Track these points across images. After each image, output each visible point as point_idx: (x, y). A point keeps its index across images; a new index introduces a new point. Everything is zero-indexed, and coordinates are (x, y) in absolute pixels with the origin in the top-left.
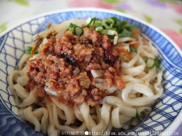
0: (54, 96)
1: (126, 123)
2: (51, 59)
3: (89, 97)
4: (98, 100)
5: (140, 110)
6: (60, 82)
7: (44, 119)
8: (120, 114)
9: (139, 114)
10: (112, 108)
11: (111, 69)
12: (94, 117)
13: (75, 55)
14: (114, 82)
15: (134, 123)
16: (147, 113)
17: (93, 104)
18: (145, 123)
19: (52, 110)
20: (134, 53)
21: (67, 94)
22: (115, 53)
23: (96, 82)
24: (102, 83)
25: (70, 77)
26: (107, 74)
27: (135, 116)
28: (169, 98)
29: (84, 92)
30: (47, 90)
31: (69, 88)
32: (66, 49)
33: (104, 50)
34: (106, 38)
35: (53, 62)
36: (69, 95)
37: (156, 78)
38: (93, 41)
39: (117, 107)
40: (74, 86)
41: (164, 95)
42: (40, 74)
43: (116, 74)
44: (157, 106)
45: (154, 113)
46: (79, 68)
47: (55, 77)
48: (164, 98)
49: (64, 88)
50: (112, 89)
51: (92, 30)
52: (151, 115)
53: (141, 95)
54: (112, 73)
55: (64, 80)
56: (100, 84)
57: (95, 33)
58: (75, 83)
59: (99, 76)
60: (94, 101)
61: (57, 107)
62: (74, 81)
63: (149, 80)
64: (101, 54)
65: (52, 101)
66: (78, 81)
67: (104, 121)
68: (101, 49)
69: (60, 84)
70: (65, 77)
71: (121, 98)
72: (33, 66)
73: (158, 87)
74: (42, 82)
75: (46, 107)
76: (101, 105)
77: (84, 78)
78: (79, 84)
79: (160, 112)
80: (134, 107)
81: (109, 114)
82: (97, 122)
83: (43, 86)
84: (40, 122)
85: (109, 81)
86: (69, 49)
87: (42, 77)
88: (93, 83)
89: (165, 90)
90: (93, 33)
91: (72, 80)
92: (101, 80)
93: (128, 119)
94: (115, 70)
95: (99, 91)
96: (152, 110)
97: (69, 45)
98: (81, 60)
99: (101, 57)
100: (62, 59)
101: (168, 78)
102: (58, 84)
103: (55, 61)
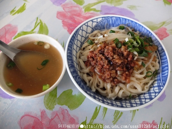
0: (98, 74)
1: (124, 97)
2: (102, 57)
3: (113, 81)
4: (116, 84)
5: (132, 94)
6: (103, 70)
7: (91, 82)
8: (123, 92)
9: (131, 96)
10: (121, 89)
11: (127, 72)
12: (112, 89)
13: (113, 61)
14: (126, 79)
15: (127, 98)
16: (135, 97)
17: (113, 85)
18: (132, 100)
19: (95, 80)
20: (143, 67)
21: (104, 77)
22: (132, 65)
23: (118, 76)
24: (120, 77)
25: (108, 70)
26: (124, 75)
27: (129, 96)
28: (148, 95)
29: (111, 79)
30: (96, 71)
31: (106, 75)
32: (110, 56)
33: (128, 61)
34: (131, 56)
35: (102, 59)
36: (105, 77)
37: (149, 82)
38: (124, 55)
39: (123, 89)
40: (108, 75)
41: (147, 92)
42: (94, 62)
43: (128, 76)
44: (141, 96)
45: (138, 98)
46: (113, 67)
47: (101, 68)
48: (146, 94)
49: (104, 74)
50: (124, 81)
51: (126, 49)
52: (136, 98)
53: (136, 88)
54: (127, 75)
55: (105, 70)
56: (119, 78)
57: (127, 52)
58: (109, 74)
59: (121, 74)
60: (114, 83)
61: (98, 79)
62: (109, 73)
63: (143, 83)
64: (126, 63)
65: (96, 76)
66: (111, 74)
67: (115, 92)
68: (126, 60)
69: (102, 71)
70: (105, 69)
71: (126, 86)
72: (92, 56)
73: (146, 88)
74: (94, 66)
75: (93, 77)
76: (116, 86)
77: (113, 73)
78: (111, 75)
79: (140, 99)
80: (130, 92)
81: (118, 91)
82: (112, 91)
83: (94, 68)
84: (89, 82)
85: (124, 78)
86: (111, 56)
87: (95, 63)
88: (117, 77)
89: (149, 90)
90: (126, 51)
91: (108, 73)
92: (120, 76)
93: (125, 96)
94: (128, 74)
95: (118, 80)
96: (138, 97)
97: (112, 54)
98: (115, 64)
99: (125, 64)
100: (106, 61)
101: (155, 85)
102: (101, 71)
103: (103, 59)
